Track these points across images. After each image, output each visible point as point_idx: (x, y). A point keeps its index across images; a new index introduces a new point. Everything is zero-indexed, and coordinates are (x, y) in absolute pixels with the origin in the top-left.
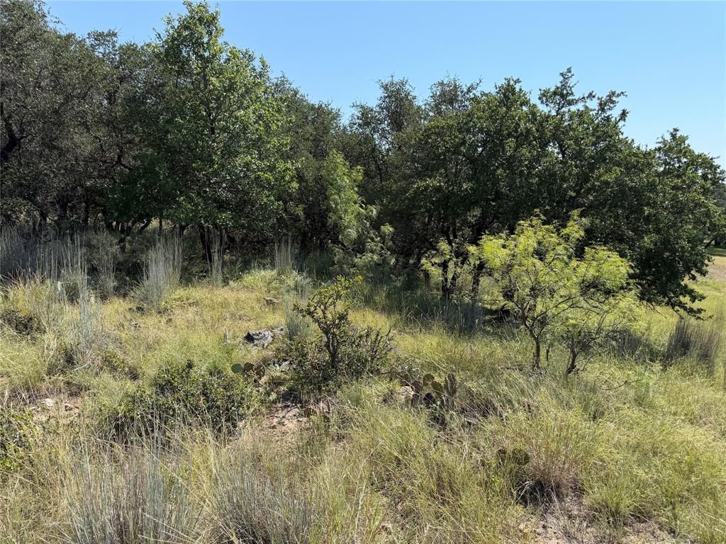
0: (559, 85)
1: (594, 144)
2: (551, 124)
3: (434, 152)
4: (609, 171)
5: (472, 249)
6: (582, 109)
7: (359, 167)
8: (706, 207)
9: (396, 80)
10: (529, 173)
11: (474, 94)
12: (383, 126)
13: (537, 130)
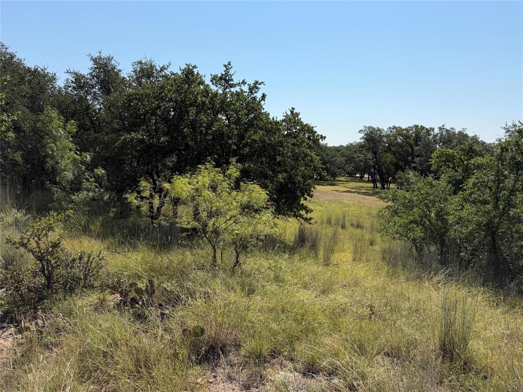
0: (224, 73)
1: (247, 115)
2: (218, 99)
3: (136, 113)
4: (255, 132)
5: (166, 185)
6: (239, 91)
7: (73, 121)
8: (311, 156)
9: (103, 55)
10: (207, 132)
11: (165, 73)
12: (94, 90)
13: (210, 103)
